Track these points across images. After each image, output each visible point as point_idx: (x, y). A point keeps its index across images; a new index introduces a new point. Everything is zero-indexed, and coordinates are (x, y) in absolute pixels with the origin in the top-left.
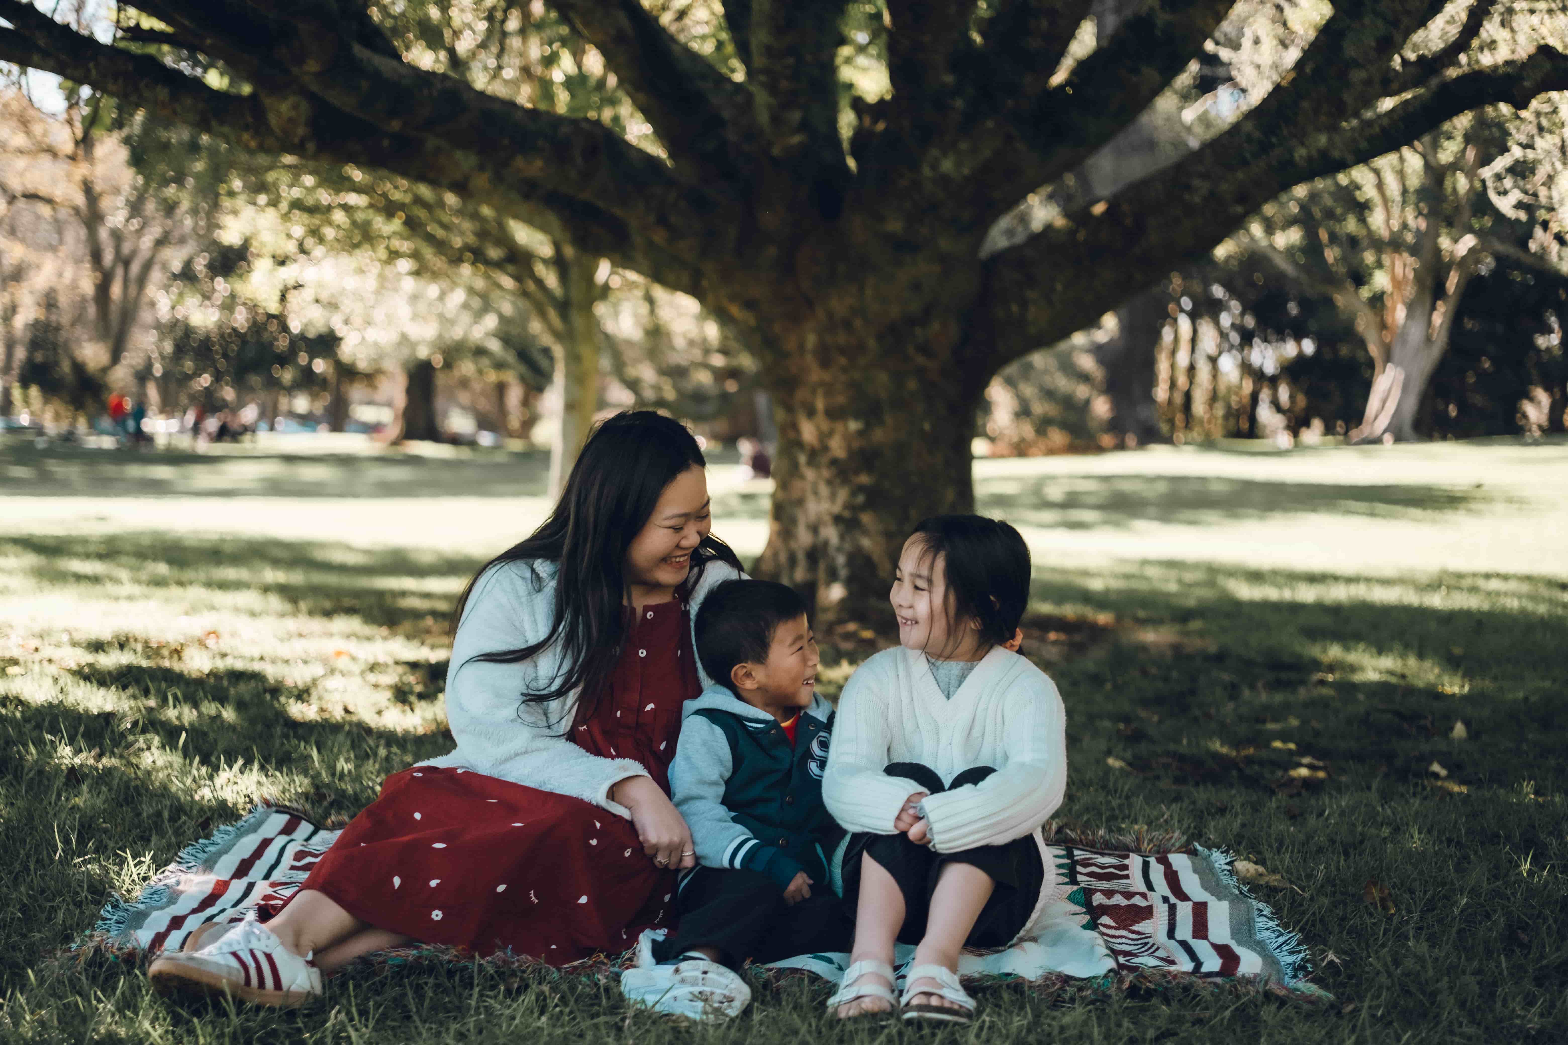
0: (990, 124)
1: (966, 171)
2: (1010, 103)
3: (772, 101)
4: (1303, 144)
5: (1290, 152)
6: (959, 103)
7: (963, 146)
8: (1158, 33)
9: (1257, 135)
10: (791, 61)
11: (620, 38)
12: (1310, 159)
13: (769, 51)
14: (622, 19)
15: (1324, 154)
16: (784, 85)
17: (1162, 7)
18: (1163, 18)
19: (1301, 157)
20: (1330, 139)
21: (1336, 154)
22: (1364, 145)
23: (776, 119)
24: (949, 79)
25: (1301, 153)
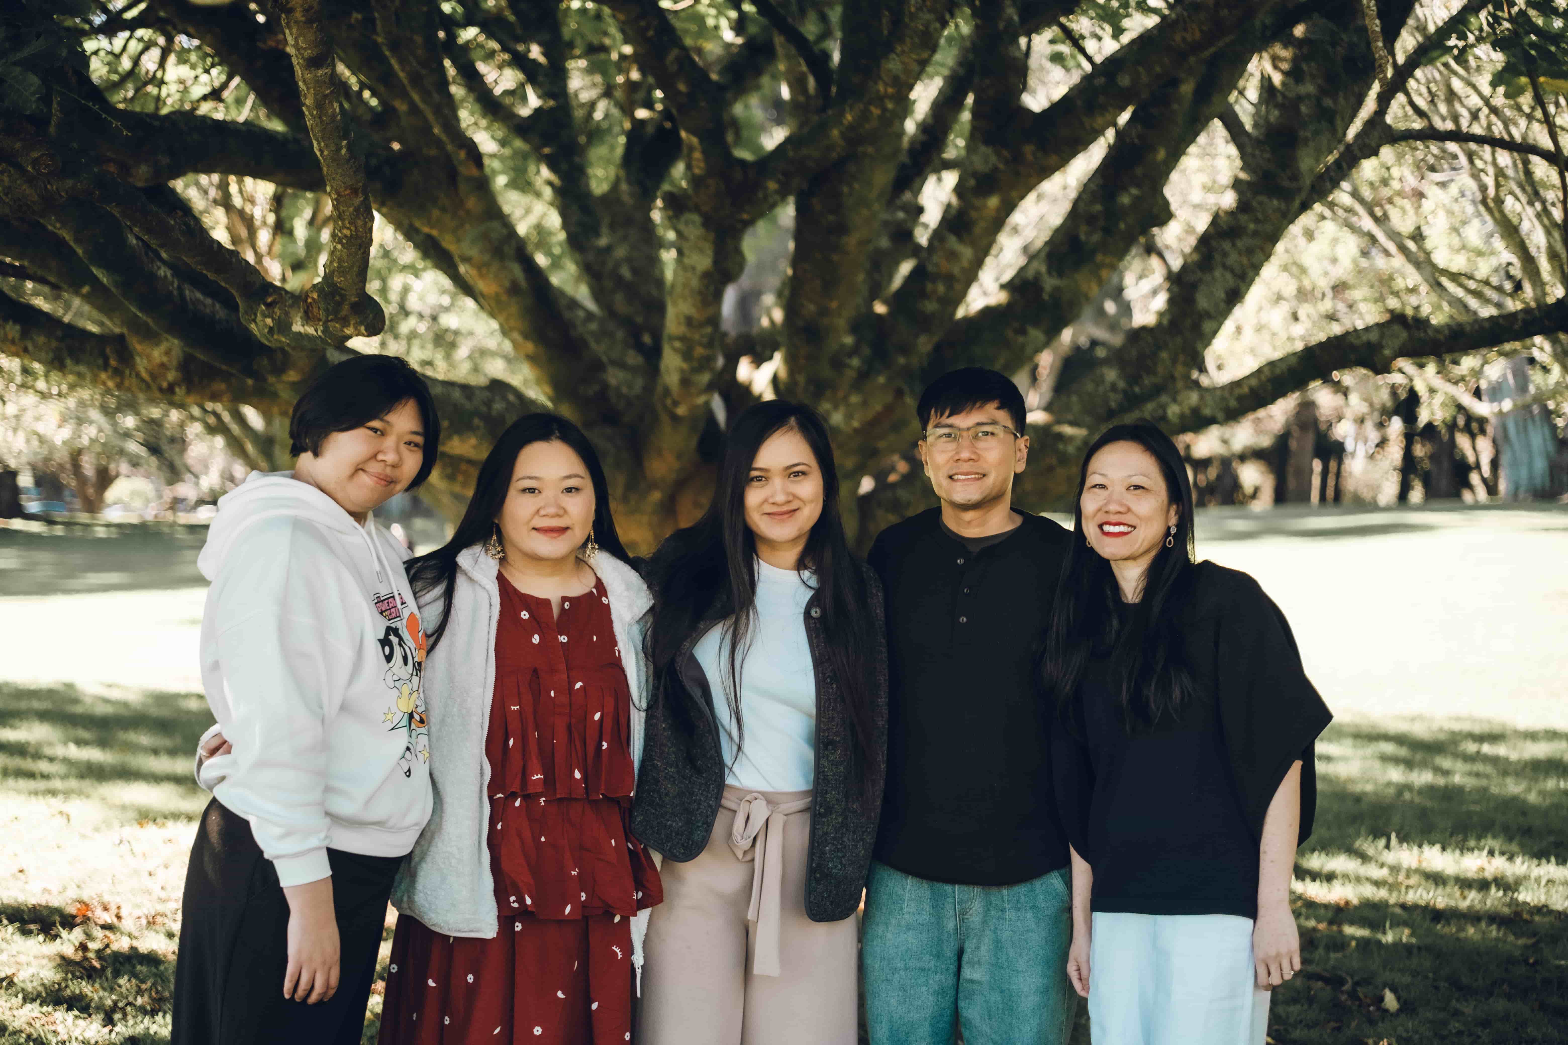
0: (881, 380)
1: (856, 424)
2: (902, 360)
3: (685, 366)
4: (1174, 400)
5: (1164, 407)
6: (855, 362)
7: (855, 399)
8: (1046, 297)
9: (1121, 384)
10: (709, 330)
11: (514, 290)
12: (1182, 416)
13: (689, 321)
14: (517, 271)
15: (1195, 411)
16: (699, 351)
17: (1049, 272)
18: (1050, 283)
19: (1174, 413)
20: (1202, 398)
21: (1207, 412)
22: (1233, 403)
23: (685, 382)
24: (848, 340)
25: (1173, 410)
